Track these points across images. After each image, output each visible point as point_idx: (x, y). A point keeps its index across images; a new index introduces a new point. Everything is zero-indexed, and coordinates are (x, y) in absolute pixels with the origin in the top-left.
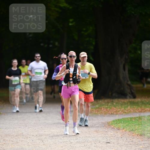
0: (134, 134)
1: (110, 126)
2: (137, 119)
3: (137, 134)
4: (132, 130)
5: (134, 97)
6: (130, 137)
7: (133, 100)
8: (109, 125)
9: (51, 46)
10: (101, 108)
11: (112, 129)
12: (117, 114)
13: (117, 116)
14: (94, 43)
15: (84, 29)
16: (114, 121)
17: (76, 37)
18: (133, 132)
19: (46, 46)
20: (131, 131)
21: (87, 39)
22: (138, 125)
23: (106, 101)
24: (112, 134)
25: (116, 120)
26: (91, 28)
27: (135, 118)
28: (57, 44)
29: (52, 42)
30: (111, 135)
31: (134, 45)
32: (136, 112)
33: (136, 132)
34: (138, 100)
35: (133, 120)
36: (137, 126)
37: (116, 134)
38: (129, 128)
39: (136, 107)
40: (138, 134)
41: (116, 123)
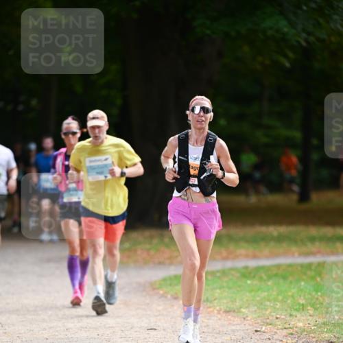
0: (212, 309)
1: (157, 291)
2: (218, 274)
3: (218, 308)
4: (207, 300)
8: (154, 289)
10: (136, 251)
11: (160, 298)
12: (171, 264)
13: (172, 268)
16: (164, 280)
18: (209, 304)
19: (10, 107)
22: (220, 288)
23: (147, 233)
24: (160, 308)
25: (170, 278)
27: (213, 273)
28: (34, 103)
29: (23, 98)
30: (159, 311)
32: (215, 260)
33: (215, 304)
35: (210, 278)
36: (218, 291)
37: (169, 310)
41: (171, 285)
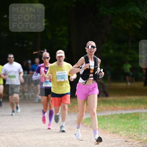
0: (107, 132)
1: (83, 124)
2: (110, 117)
3: (109, 131)
4: (105, 128)
5: (107, 96)
6: (102, 134)
7: (105, 98)
9: (25, 45)
10: (74, 107)
11: (85, 127)
14: (67, 43)
15: (58, 29)
16: (86, 119)
17: (50, 37)
18: (106, 130)
19: (20, 45)
20: (103, 128)
21: (61, 39)
22: (110, 123)
24: (85, 131)
25: (89, 119)
26: (65, 28)
27: (107, 116)
28: (31, 43)
29: (26, 41)
30: (84, 133)
31: (106, 45)
32: (108, 110)
33: (108, 130)
34: (110, 98)
35: (106, 118)
36: (110, 124)
37: (89, 132)
38: (102, 126)
39: (108, 105)
40: (111, 132)
